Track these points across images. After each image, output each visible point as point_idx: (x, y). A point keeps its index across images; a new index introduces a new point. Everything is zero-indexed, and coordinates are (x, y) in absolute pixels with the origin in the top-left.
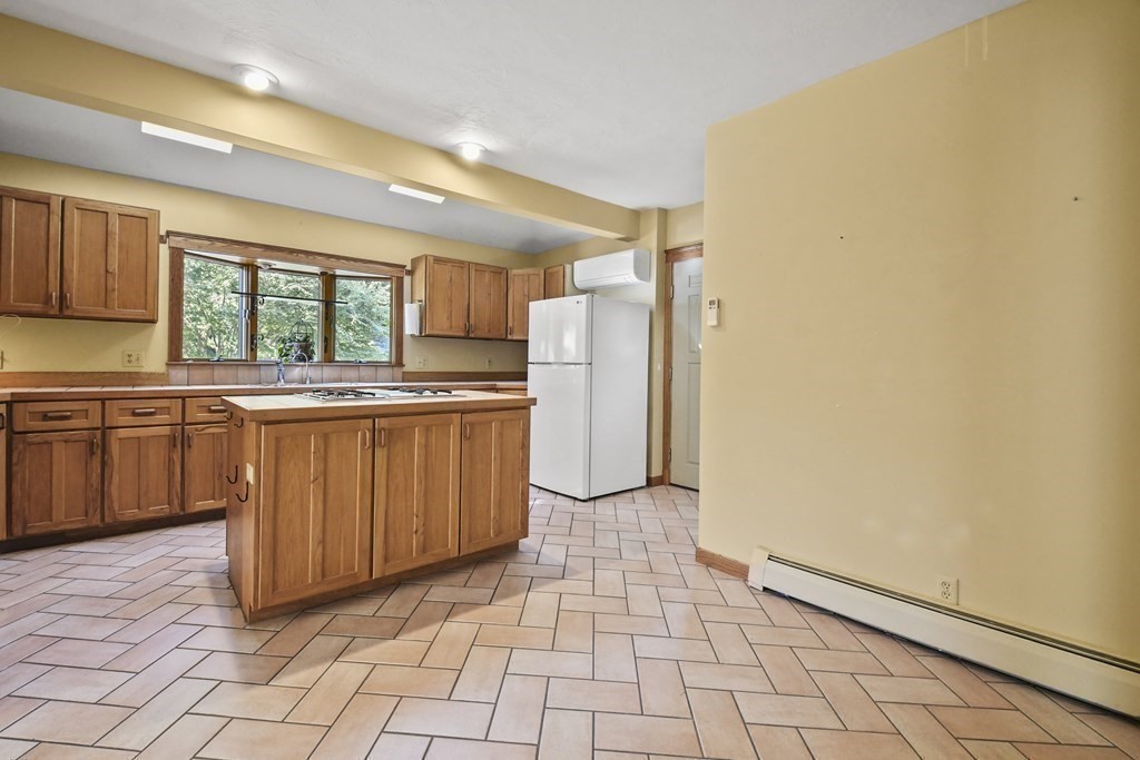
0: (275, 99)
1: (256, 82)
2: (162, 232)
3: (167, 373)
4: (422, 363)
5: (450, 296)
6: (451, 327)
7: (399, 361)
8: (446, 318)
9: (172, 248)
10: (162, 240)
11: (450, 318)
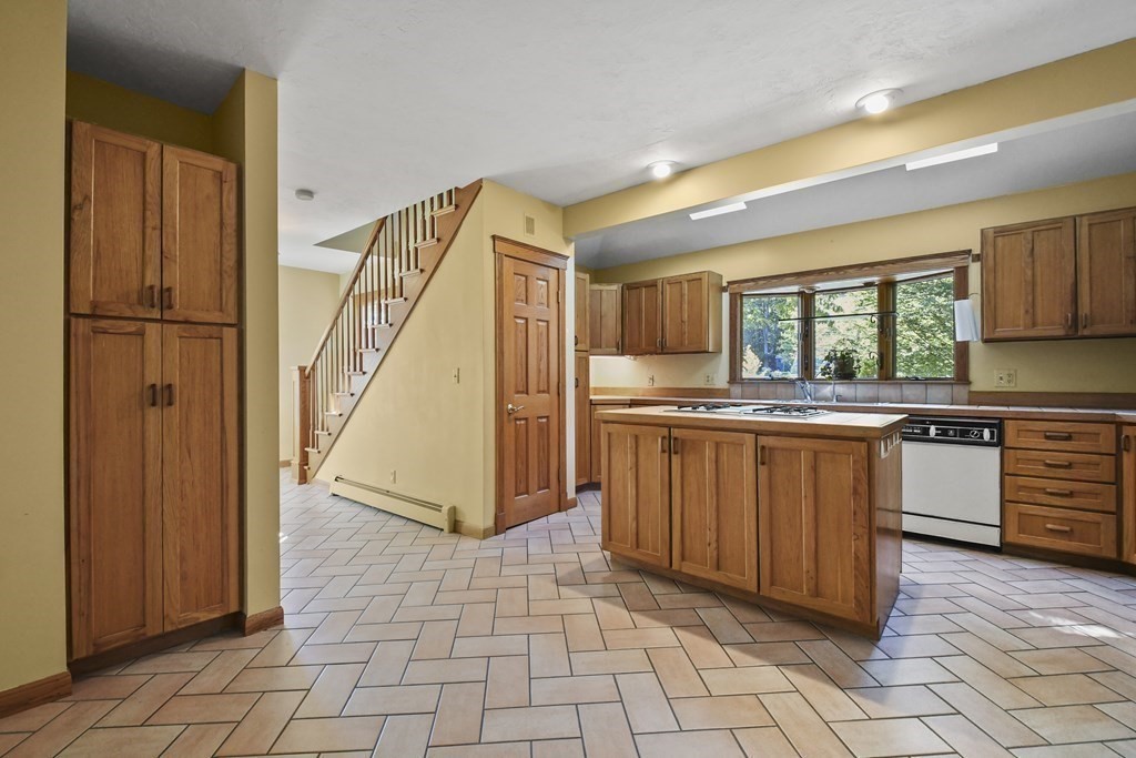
0: (682, 173)
1: (662, 171)
2: (725, 284)
3: (729, 390)
4: (1006, 378)
5: (1029, 278)
6: (1034, 324)
7: (962, 377)
8: (1022, 311)
9: (731, 294)
10: (724, 289)
11: (1031, 311)
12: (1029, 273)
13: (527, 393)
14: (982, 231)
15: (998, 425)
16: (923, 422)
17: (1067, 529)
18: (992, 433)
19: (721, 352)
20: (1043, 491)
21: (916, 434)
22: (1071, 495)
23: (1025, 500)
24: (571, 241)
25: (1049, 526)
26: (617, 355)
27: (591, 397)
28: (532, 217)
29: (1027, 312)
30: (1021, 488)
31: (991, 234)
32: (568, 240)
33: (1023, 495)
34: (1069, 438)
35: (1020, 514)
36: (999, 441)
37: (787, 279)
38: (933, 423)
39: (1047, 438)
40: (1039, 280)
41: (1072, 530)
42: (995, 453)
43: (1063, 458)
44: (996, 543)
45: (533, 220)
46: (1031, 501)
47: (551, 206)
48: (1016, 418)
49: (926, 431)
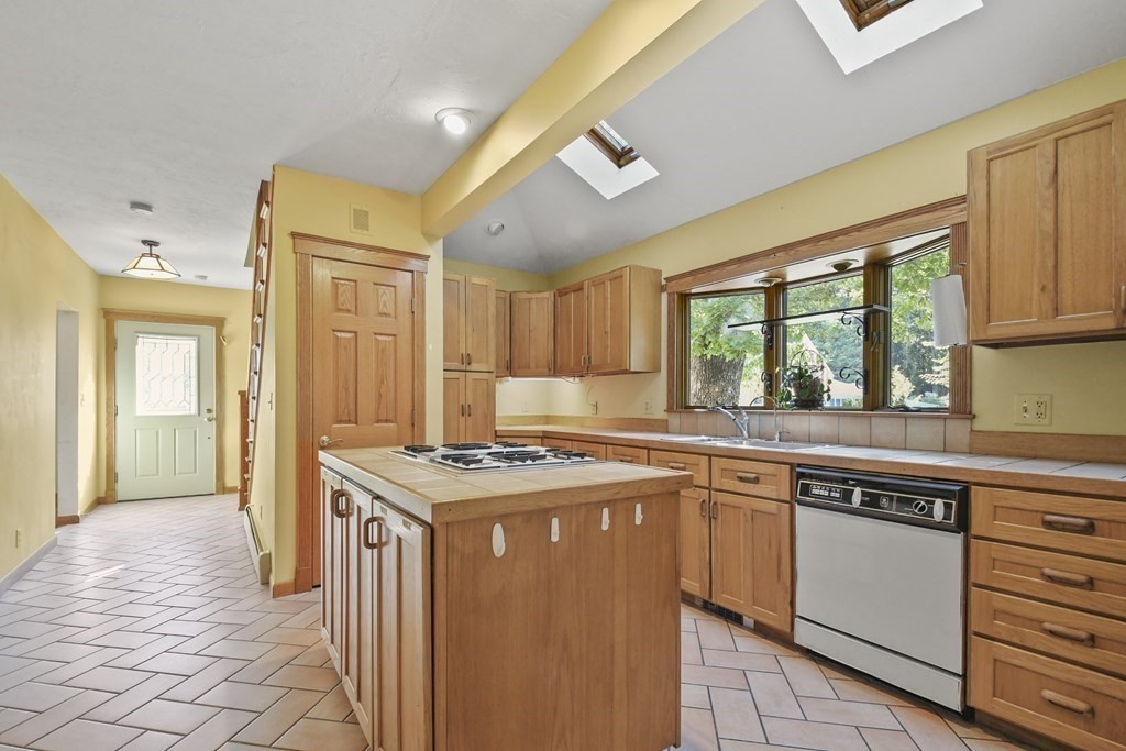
2: (664, 282)
3: (667, 421)
4: (1033, 409)
5: (1049, 228)
6: (1057, 311)
7: (962, 408)
8: (1036, 290)
9: (669, 294)
10: (663, 289)
11: (1051, 286)
12: (1049, 217)
13: (356, 423)
14: (969, 152)
15: (960, 495)
16: (845, 481)
17: (1081, 706)
18: (948, 507)
19: (660, 371)
20: (1036, 623)
21: (834, 499)
22: (1092, 640)
23: (1004, 636)
24: (437, 238)
25: (1048, 694)
26: (549, 376)
27: (497, 428)
28: (364, 209)
29: (1043, 289)
30: (997, 613)
31: (982, 159)
32: (430, 237)
33: (1001, 627)
34: (1090, 528)
35: (995, 660)
36: (962, 525)
37: (729, 268)
38: (860, 483)
39: (1049, 525)
40: (1065, 228)
41: (1092, 711)
42: (955, 542)
43: (1077, 569)
44: (955, 703)
45: (367, 213)
46: (1017, 641)
47: (398, 195)
48: (992, 483)
49: (847, 496)
